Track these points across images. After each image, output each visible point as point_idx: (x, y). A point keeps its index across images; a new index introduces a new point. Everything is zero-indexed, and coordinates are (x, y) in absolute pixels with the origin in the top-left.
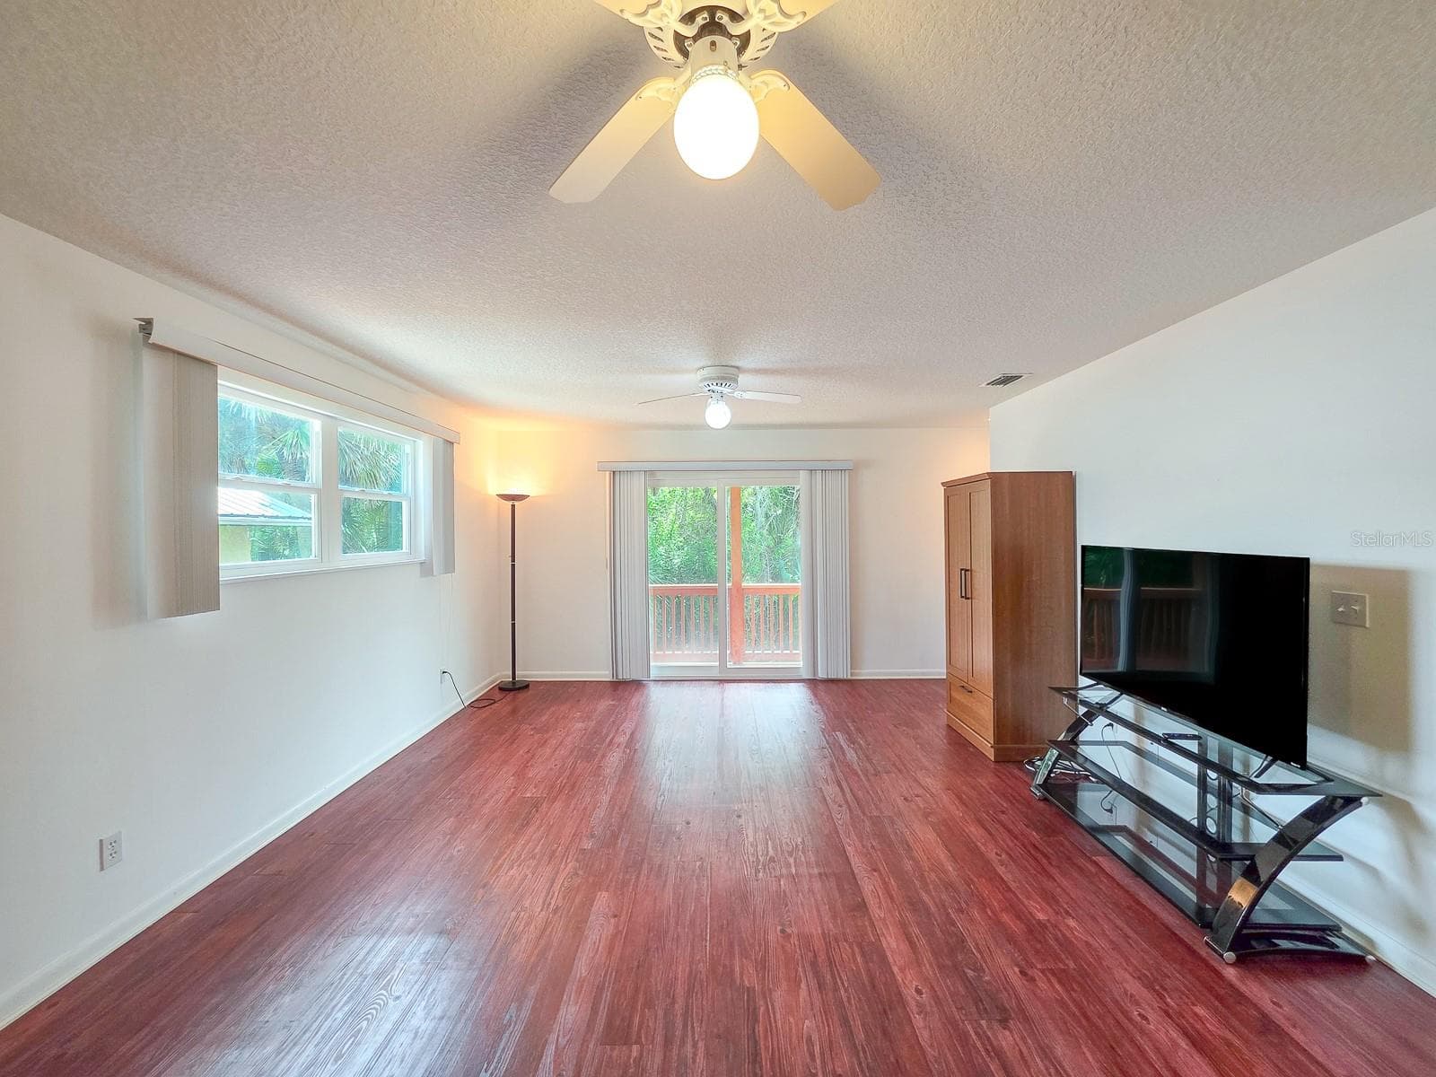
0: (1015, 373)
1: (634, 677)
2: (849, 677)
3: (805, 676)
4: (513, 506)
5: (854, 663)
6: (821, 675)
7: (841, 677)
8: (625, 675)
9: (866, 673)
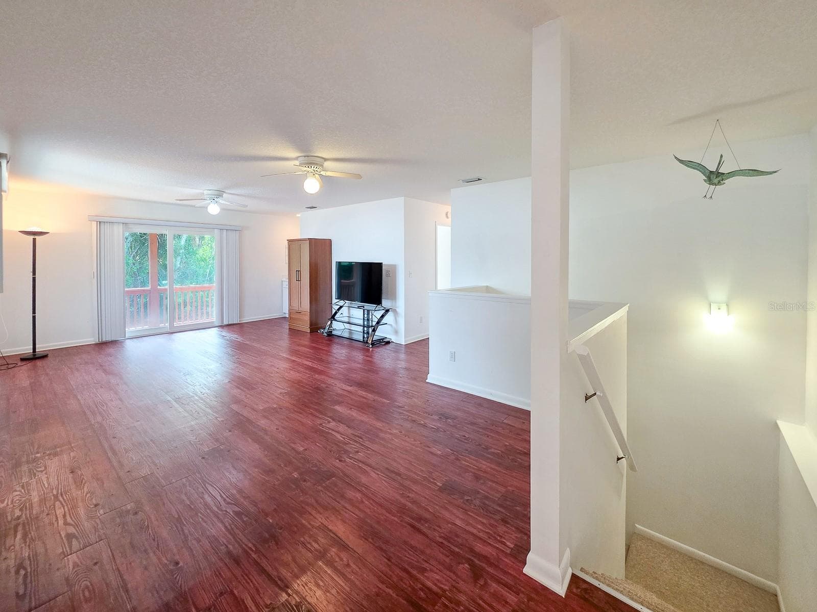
0: (314, 206)
1: (113, 339)
2: (239, 322)
3: (217, 325)
4: (34, 240)
5: (241, 316)
6: (225, 323)
7: (234, 323)
8: (107, 338)
9: (246, 319)
